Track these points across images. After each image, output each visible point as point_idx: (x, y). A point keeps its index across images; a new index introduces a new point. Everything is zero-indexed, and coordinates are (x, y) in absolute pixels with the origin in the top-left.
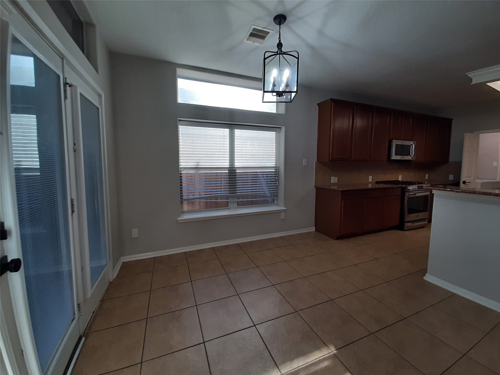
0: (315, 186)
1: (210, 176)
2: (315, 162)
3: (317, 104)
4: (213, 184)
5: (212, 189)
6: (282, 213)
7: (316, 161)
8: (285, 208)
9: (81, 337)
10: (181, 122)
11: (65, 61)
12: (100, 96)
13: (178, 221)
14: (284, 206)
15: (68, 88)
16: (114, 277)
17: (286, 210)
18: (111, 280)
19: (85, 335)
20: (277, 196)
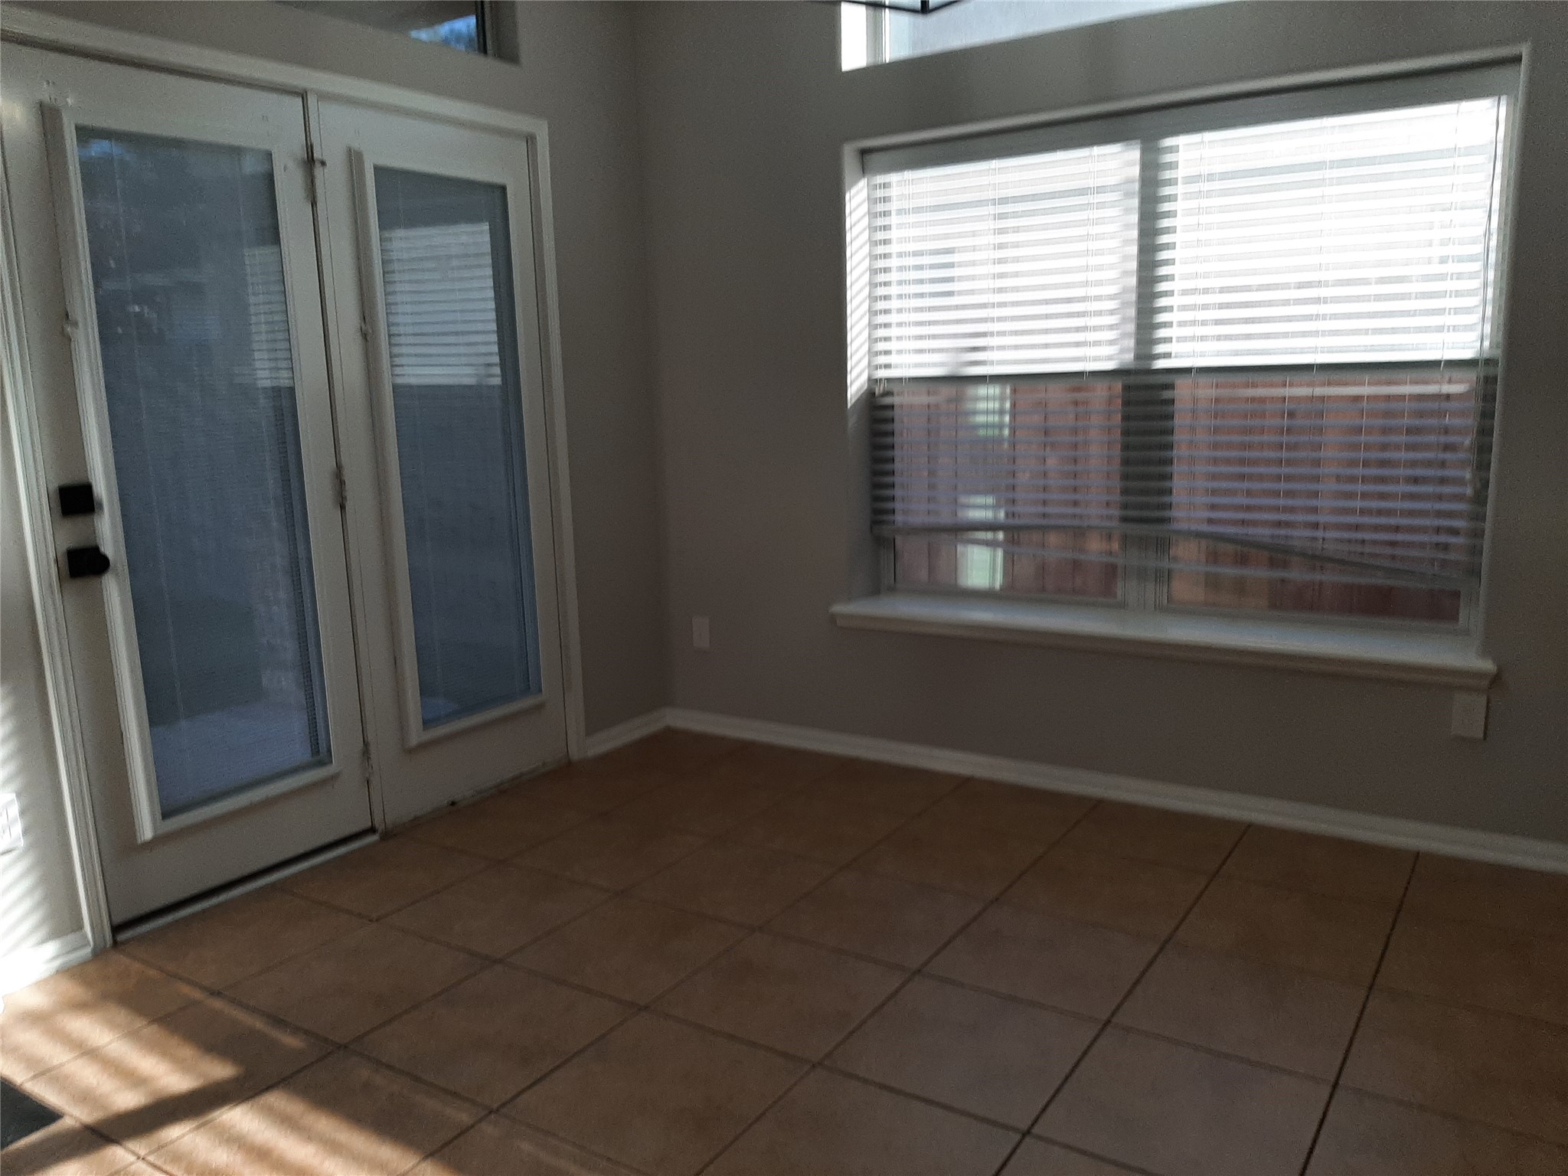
6: (1458, 696)
8: (1488, 665)
9: (372, 830)
10: (875, 158)
11: (312, 100)
12: (530, 140)
13: (833, 618)
14: (1486, 651)
15: (318, 171)
16: (592, 752)
17: (1496, 681)
18: (575, 754)
19: (387, 836)
20: (1474, 572)
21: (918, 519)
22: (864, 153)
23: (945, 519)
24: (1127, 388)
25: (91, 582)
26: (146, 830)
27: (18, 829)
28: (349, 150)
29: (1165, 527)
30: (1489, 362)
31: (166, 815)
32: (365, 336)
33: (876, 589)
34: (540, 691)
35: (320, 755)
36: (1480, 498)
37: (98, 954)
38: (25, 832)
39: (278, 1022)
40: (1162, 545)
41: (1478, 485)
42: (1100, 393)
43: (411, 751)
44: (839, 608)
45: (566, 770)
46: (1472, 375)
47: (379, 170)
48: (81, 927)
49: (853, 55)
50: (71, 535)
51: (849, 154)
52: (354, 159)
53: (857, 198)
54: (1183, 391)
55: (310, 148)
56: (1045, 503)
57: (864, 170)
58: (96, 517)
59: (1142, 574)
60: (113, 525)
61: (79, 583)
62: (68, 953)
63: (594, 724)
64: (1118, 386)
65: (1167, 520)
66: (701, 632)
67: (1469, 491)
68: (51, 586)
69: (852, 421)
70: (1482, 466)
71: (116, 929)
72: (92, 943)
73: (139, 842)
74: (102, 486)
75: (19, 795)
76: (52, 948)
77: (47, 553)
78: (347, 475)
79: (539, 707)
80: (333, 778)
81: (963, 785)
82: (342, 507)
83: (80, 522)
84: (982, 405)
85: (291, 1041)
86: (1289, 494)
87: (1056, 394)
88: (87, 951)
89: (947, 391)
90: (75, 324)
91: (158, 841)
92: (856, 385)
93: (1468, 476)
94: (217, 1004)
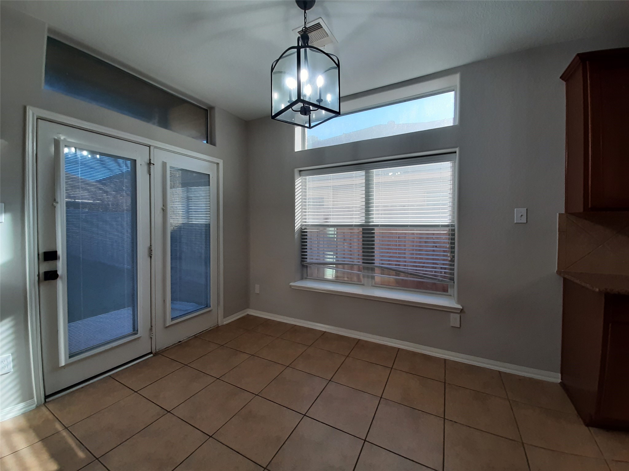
0: (559, 272)
1: (388, 237)
2: (558, 214)
3: (560, 78)
4: (392, 250)
5: (390, 257)
6: (452, 314)
7: (563, 212)
8: (460, 307)
9: (151, 353)
10: (302, 173)
11: (152, 148)
12: (218, 164)
13: (291, 286)
14: (459, 302)
15: (152, 166)
16: (225, 323)
17: (462, 311)
18: (220, 324)
19: (156, 354)
20: (452, 279)
21: (314, 261)
22: (300, 171)
23: (321, 261)
24: (363, 229)
25: (53, 282)
26: (63, 363)
27: (11, 365)
28: (163, 161)
29: (373, 265)
30: (453, 226)
31: (70, 357)
32: (163, 210)
33: (302, 278)
34: (210, 307)
35: (135, 331)
36: (452, 260)
37: (38, 407)
38: (14, 367)
39: (81, 444)
40: (373, 270)
41: (452, 257)
42: (356, 230)
43: (167, 327)
44: (292, 284)
45: (217, 330)
46: (447, 229)
47: (171, 167)
48: (33, 398)
49: (298, 148)
50: (46, 267)
51: (296, 171)
52: (164, 164)
53: (298, 182)
54: (376, 231)
55: (150, 160)
56: (344, 254)
57: (300, 175)
58: (58, 261)
59: (368, 277)
60: (63, 264)
61: (47, 282)
62: (26, 407)
63: (225, 317)
64: (361, 229)
65: (374, 263)
67: (449, 259)
68: (34, 283)
69: (296, 236)
70: (453, 252)
71: (46, 397)
72: (36, 403)
73: (60, 366)
74: (61, 250)
75: (12, 354)
76: (22, 405)
77: (35, 272)
78: (153, 248)
79: (210, 311)
80: (139, 338)
81: (324, 334)
82: (151, 257)
83: (51, 263)
84: (330, 233)
85: (81, 454)
86: (399, 253)
87: (346, 230)
88: (34, 406)
89: (321, 228)
90: (57, 203)
91: (67, 365)
92: (297, 226)
93: (449, 255)
94: (65, 433)
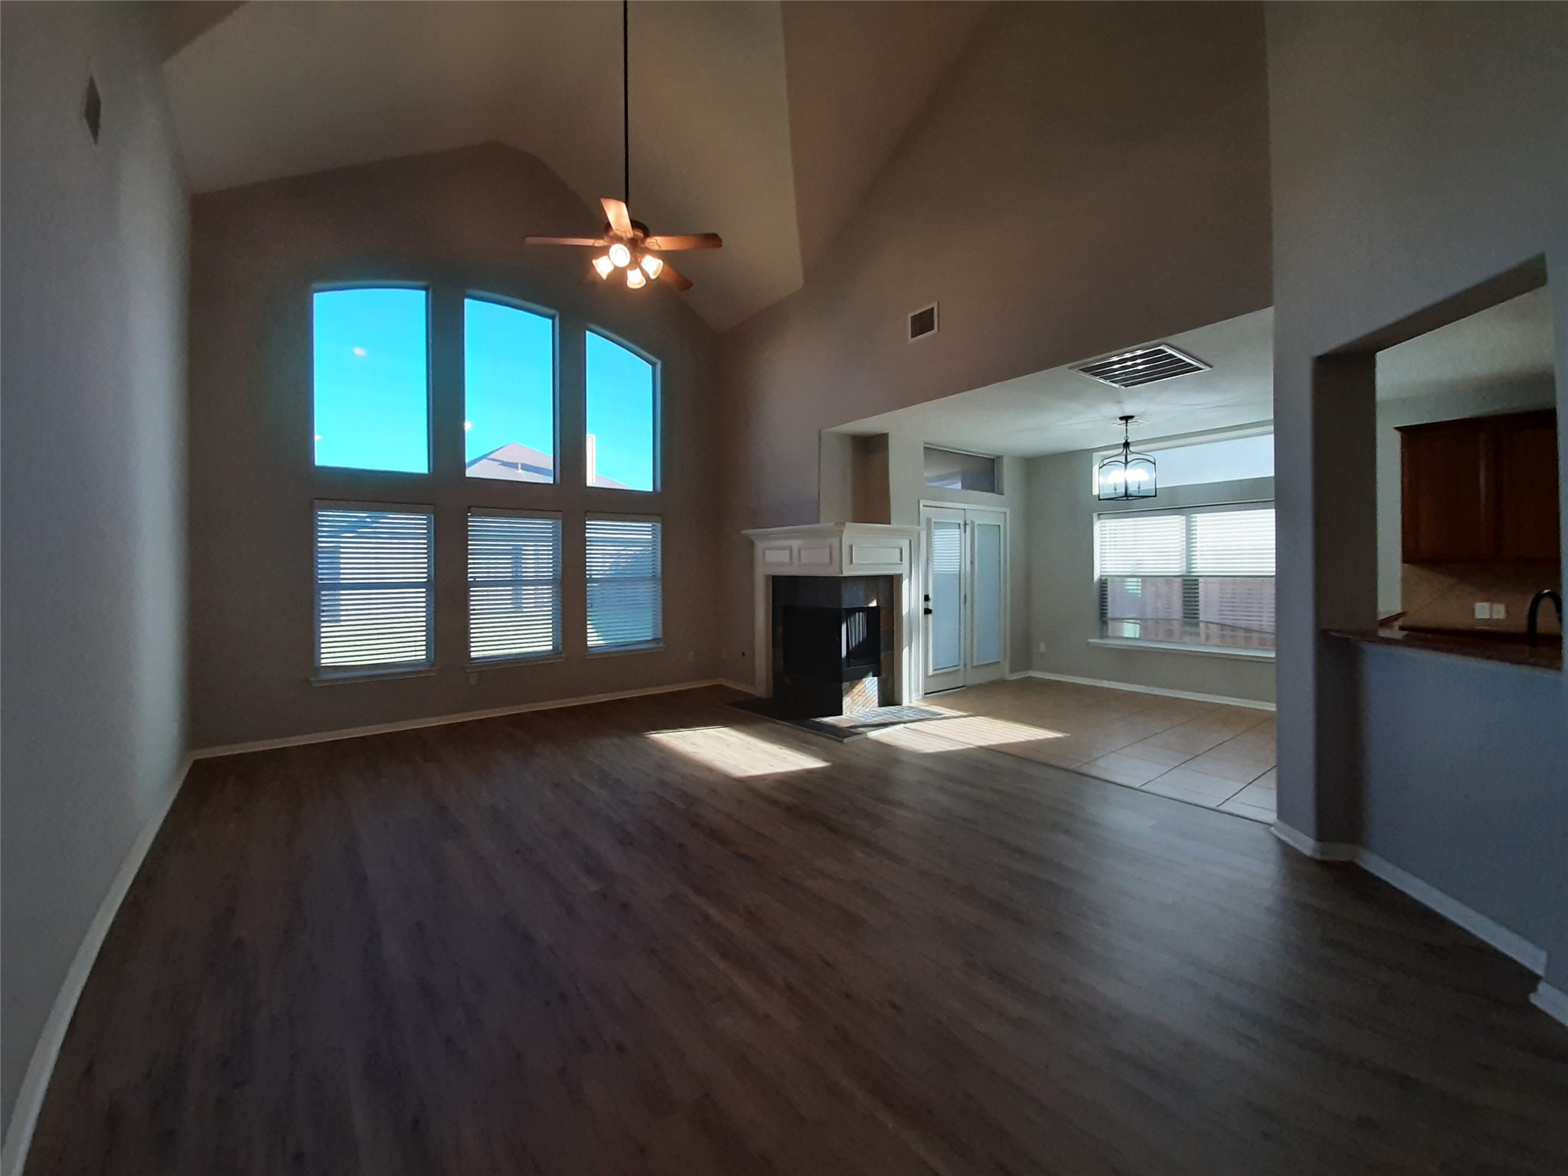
9: (965, 686)
10: (1101, 516)
11: (966, 511)
12: (1006, 513)
13: (1088, 644)
15: (967, 526)
16: (1011, 679)
18: (1007, 678)
21: (1117, 615)
22: (1099, 515)
23: (1121, 616)
24: (1184, 580)
26: (931, 673)
28: (972, 521)
29: (1197, 620)
31: (935, 670)
32: (972, 562)
33: (1100, 636)
40: (1197, 625)
42: (1174, 582)
43: (973, 667)
44: (1090, 640)
47: (978, 524)
49: (1097, 491)
51: (1095, 516)
53: (1097, 526)
54: (1201, 582)
56: (1155, 612)
57: (1100, 519)
59: (1191, 634)
61: (925, 615)
63: (1013, 670)
64: (1180, 579)
65: (1199, 617)
66: (1043, 647)
69: (1094, 588)
71: (926, 694)
73: (929, 676)
74: (931, 596)
78: (967, 596)
79: (998, 662)
80: (959, 670)
87: (1160, 581)
89: (1124, 579)
91: (933, 676)
92: (1097, 576)
